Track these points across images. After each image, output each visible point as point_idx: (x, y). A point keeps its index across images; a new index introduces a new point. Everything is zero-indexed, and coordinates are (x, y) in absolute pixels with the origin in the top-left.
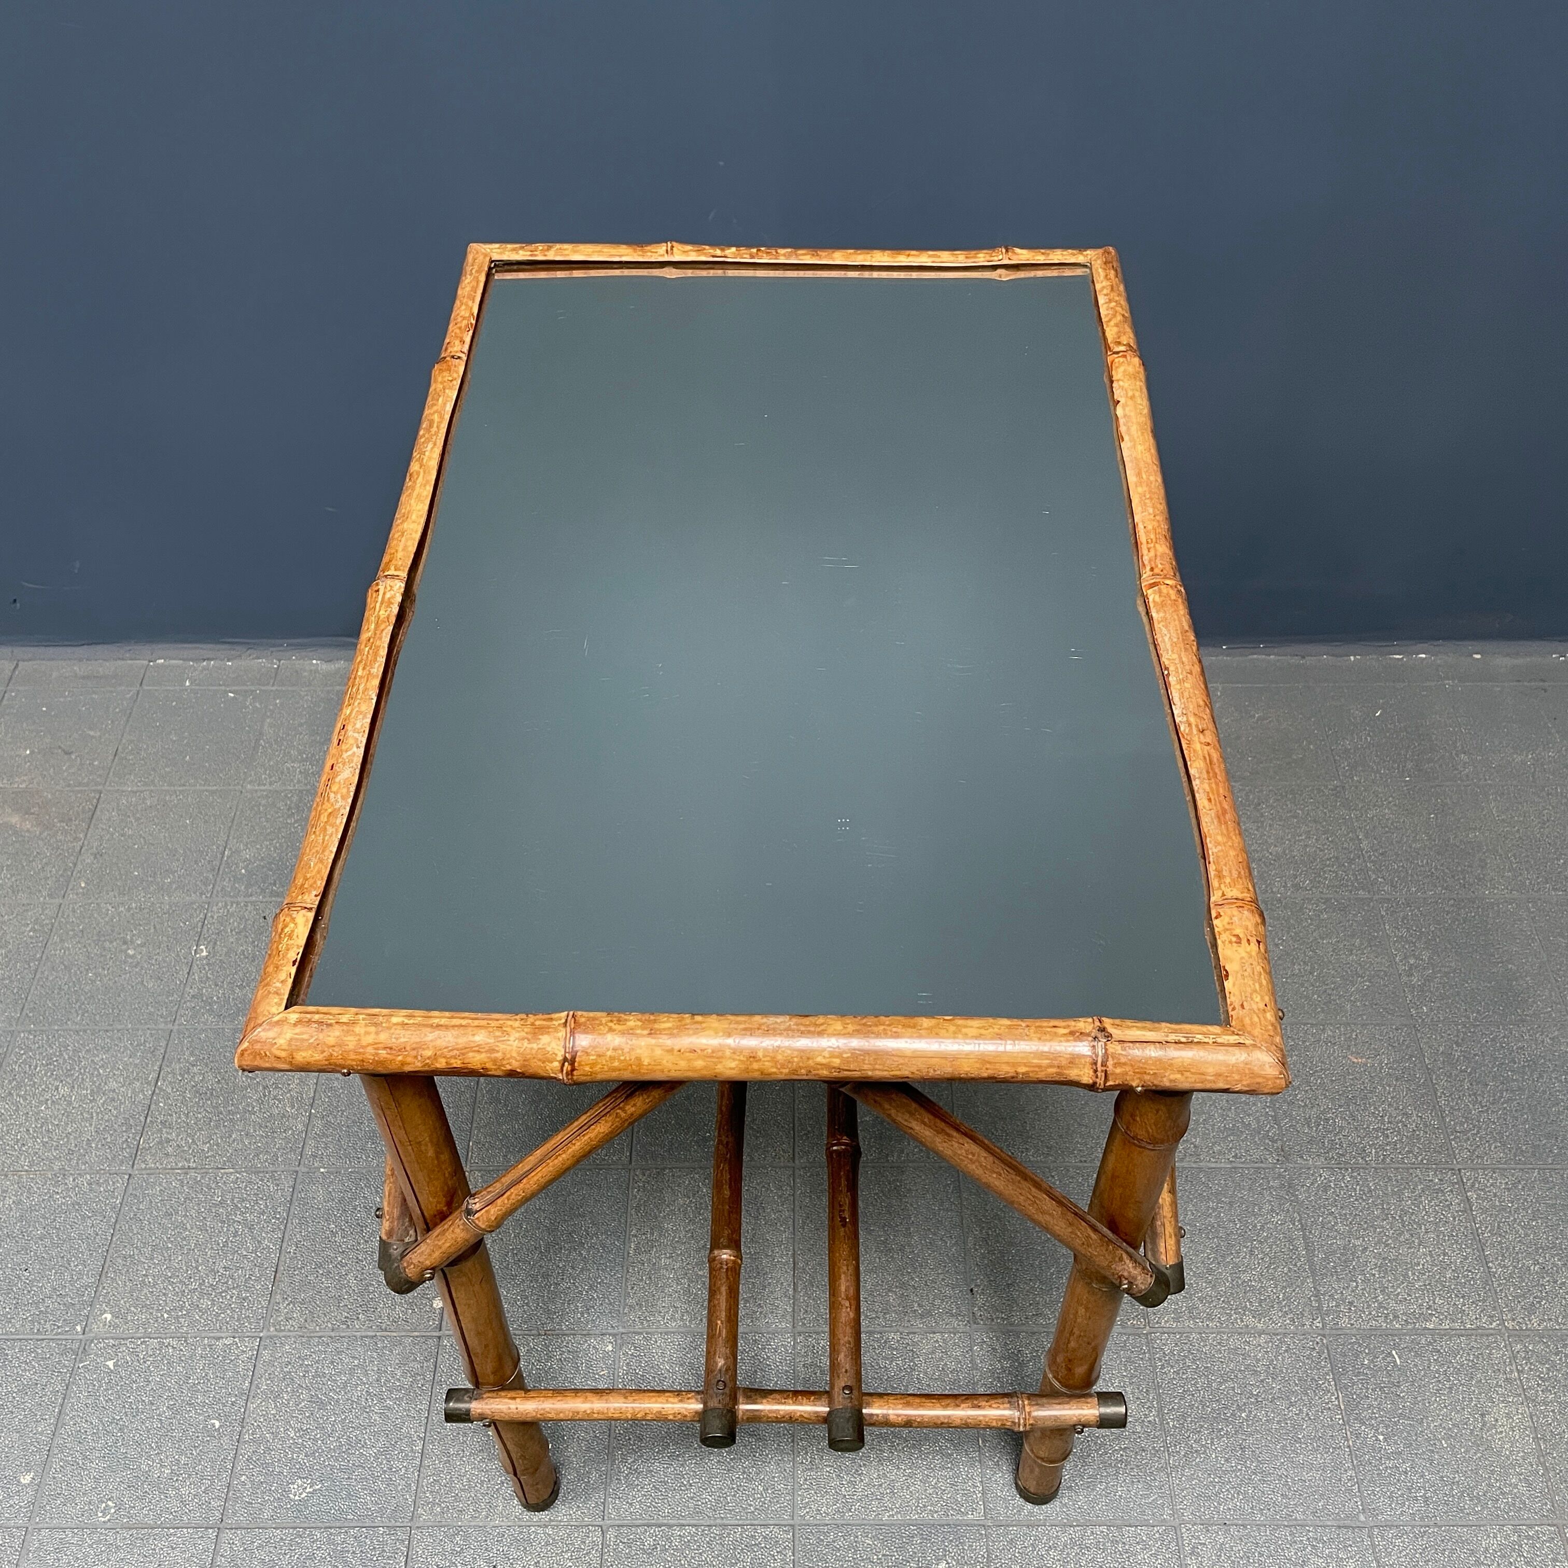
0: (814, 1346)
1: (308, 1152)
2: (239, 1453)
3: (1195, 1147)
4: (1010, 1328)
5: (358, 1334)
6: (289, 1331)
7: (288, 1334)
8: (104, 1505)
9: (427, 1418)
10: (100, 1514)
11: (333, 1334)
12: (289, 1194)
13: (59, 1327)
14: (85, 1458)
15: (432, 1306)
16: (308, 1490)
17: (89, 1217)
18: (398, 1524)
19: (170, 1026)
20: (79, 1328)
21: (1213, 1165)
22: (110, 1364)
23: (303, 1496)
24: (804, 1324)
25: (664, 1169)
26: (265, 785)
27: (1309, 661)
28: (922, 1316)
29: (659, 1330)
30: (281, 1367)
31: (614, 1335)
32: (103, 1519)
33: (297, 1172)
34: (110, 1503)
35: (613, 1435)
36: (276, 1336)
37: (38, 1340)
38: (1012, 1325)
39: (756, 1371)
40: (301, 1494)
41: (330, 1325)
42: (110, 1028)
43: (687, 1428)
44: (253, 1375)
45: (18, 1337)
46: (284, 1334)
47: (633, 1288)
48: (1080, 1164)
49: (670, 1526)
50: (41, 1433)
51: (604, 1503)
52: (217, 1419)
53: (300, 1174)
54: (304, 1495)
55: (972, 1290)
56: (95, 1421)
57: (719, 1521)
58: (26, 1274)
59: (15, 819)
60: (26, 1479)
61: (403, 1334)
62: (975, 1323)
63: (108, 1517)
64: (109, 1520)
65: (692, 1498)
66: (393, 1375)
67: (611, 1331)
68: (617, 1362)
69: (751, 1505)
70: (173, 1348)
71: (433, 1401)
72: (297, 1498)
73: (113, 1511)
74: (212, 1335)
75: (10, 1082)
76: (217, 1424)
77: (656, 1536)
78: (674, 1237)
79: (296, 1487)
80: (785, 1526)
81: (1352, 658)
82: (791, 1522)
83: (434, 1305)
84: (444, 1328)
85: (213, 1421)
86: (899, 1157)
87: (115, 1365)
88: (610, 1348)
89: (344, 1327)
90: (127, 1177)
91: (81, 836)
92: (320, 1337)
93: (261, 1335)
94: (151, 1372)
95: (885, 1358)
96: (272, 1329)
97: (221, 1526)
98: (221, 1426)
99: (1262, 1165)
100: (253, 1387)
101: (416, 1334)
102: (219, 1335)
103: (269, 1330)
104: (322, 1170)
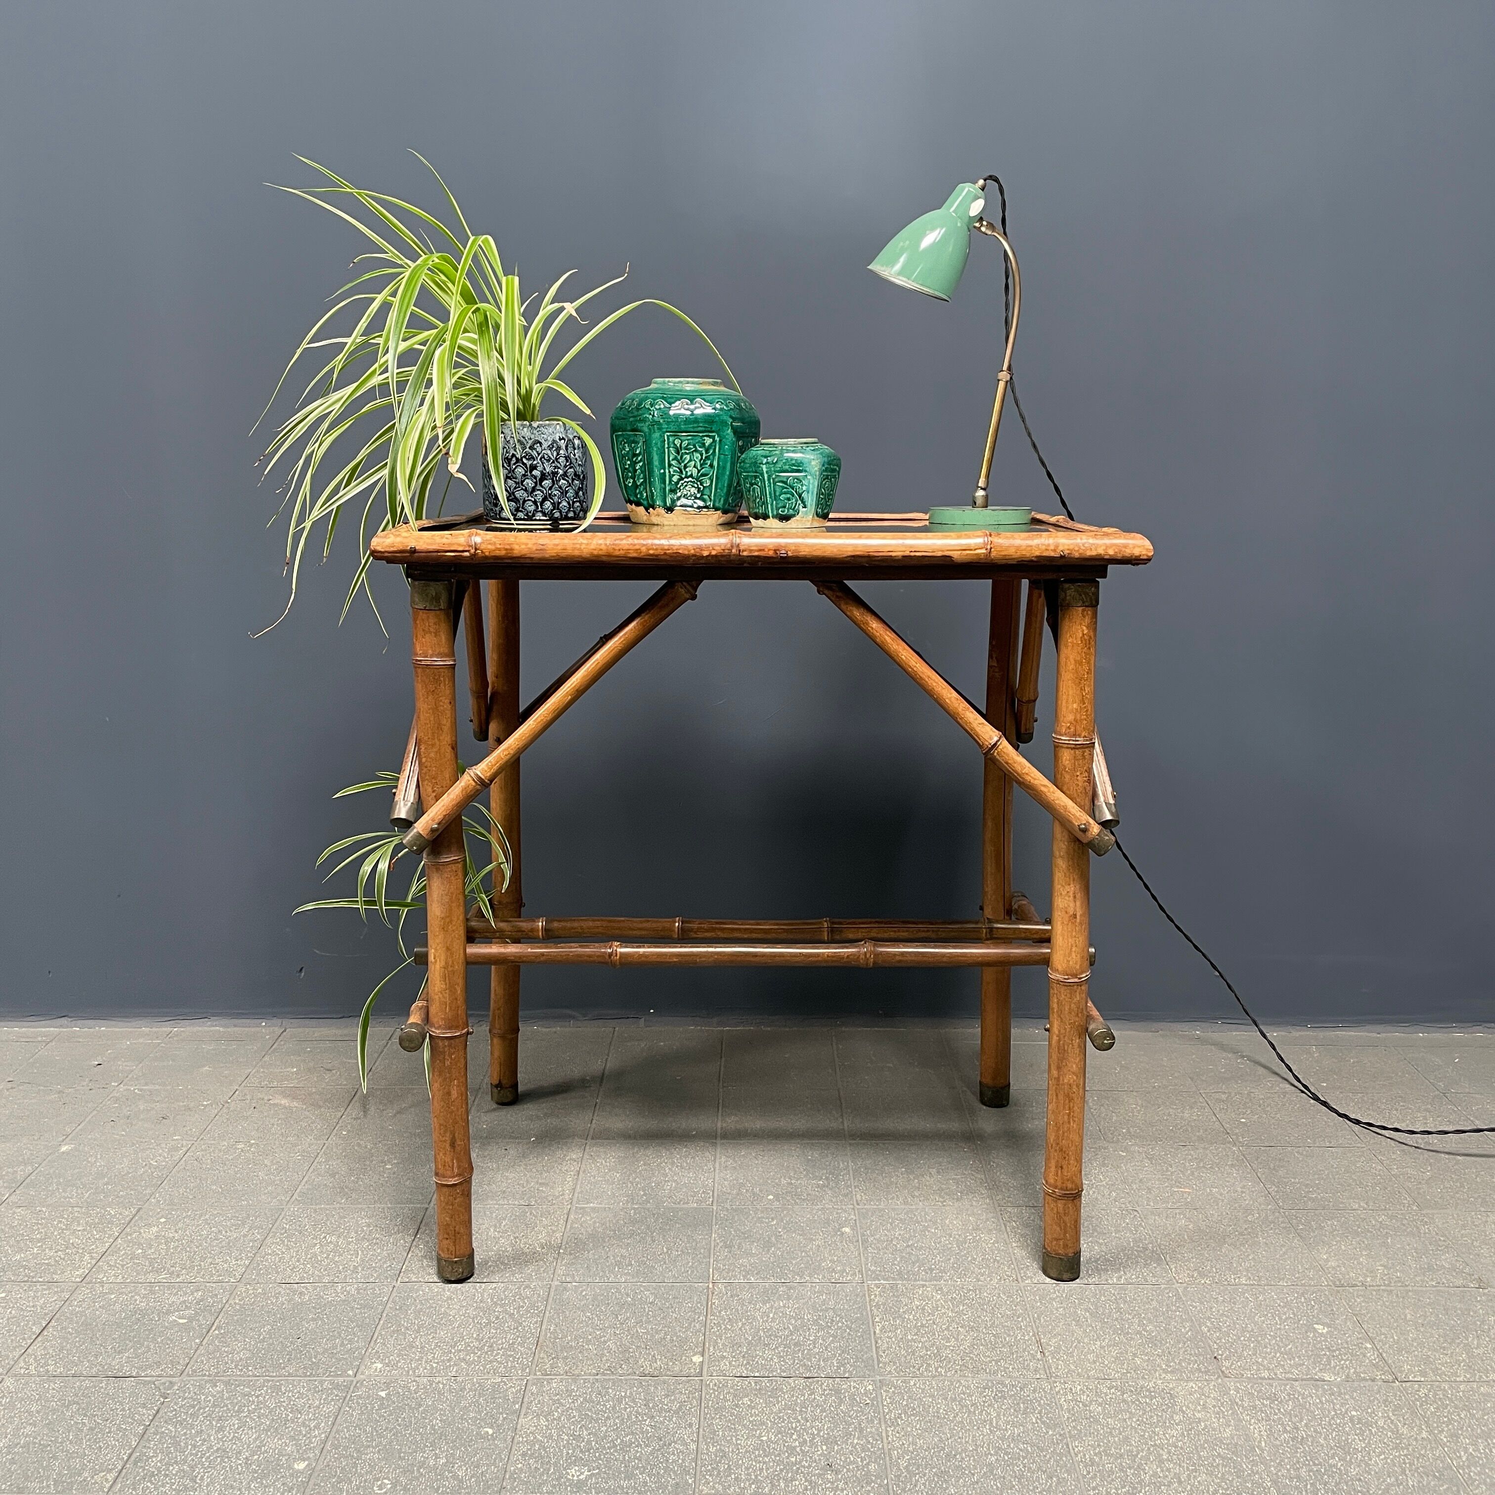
0: (1071, 1389)
2: (513, 1450)
3: (1398, 1277)
4: (1261, 1381)
5: (624, 1377)
6: (555, 1375)
7: (554, 1377)
8: (379, 1483)
11: (598, 1377)
12: (545, 1295)
13: (331, 1372)
14: (360, 1451)
15: (691, 1361)
16: (586, 1473)
17: (357, 1308)
19: (426, 1206)
20: (350, 1372)
21: (1420, 1289)
23: (581, 1477)
24: (1057, 1376)
25: (897, 1285)
27: (1384, 1035)
28: (1172, 1372)
29: (917, 1378)
30: (550, 1396)
31: (873, 1381)
32: (379, 1492)
33: (551, 1285)
34: (386, 1481)
35: (886, 1442)
36: (542, 1379)
37: (311, 1380)
38: (1261, 1378)
39: (1018, 1404)
40: (579, 1475)
41: (594, 1371)
42: (373, 1206)
44: (522, 1402)
46: (548, 1378)
48: (1292, 1287)
52: (492, 1427)
53: (554, 1285)
55: (1215, 1358)
56: (369, 1430)
58: (299, 1341)
59: (284, 1102)
60: (300, 1466)
61: (667, 1377)
62: (1226, 1377)
63: (385, 1490)
66: (662, 1403)
67: (870, 1378)
68: (879, 1397)
70: (443, 1383)
71: (702, 1419)
72: (575, 1478)
73: (389, 1486)
75: (282, 1234)
76: (490, 1431)
78: (917, 1323)
79: (573, 1471)
81: (1421, 1035)
83: (694, 1361)
84: (705, 1375)
85: (485, 1429)
87: (388, 1394)
88: (871, 1388)
89: (609, 1372)
90: (391, 1286)
92: (585, 1379)
93: (528, 1378)
94: (422, 1399)
95: (1145, 1397)
96: (538, 1373)
98: (494, 1433)
100: (524, 1409)
101: (681, 1377)
102: (487, 1376)
103: (535, 1374)
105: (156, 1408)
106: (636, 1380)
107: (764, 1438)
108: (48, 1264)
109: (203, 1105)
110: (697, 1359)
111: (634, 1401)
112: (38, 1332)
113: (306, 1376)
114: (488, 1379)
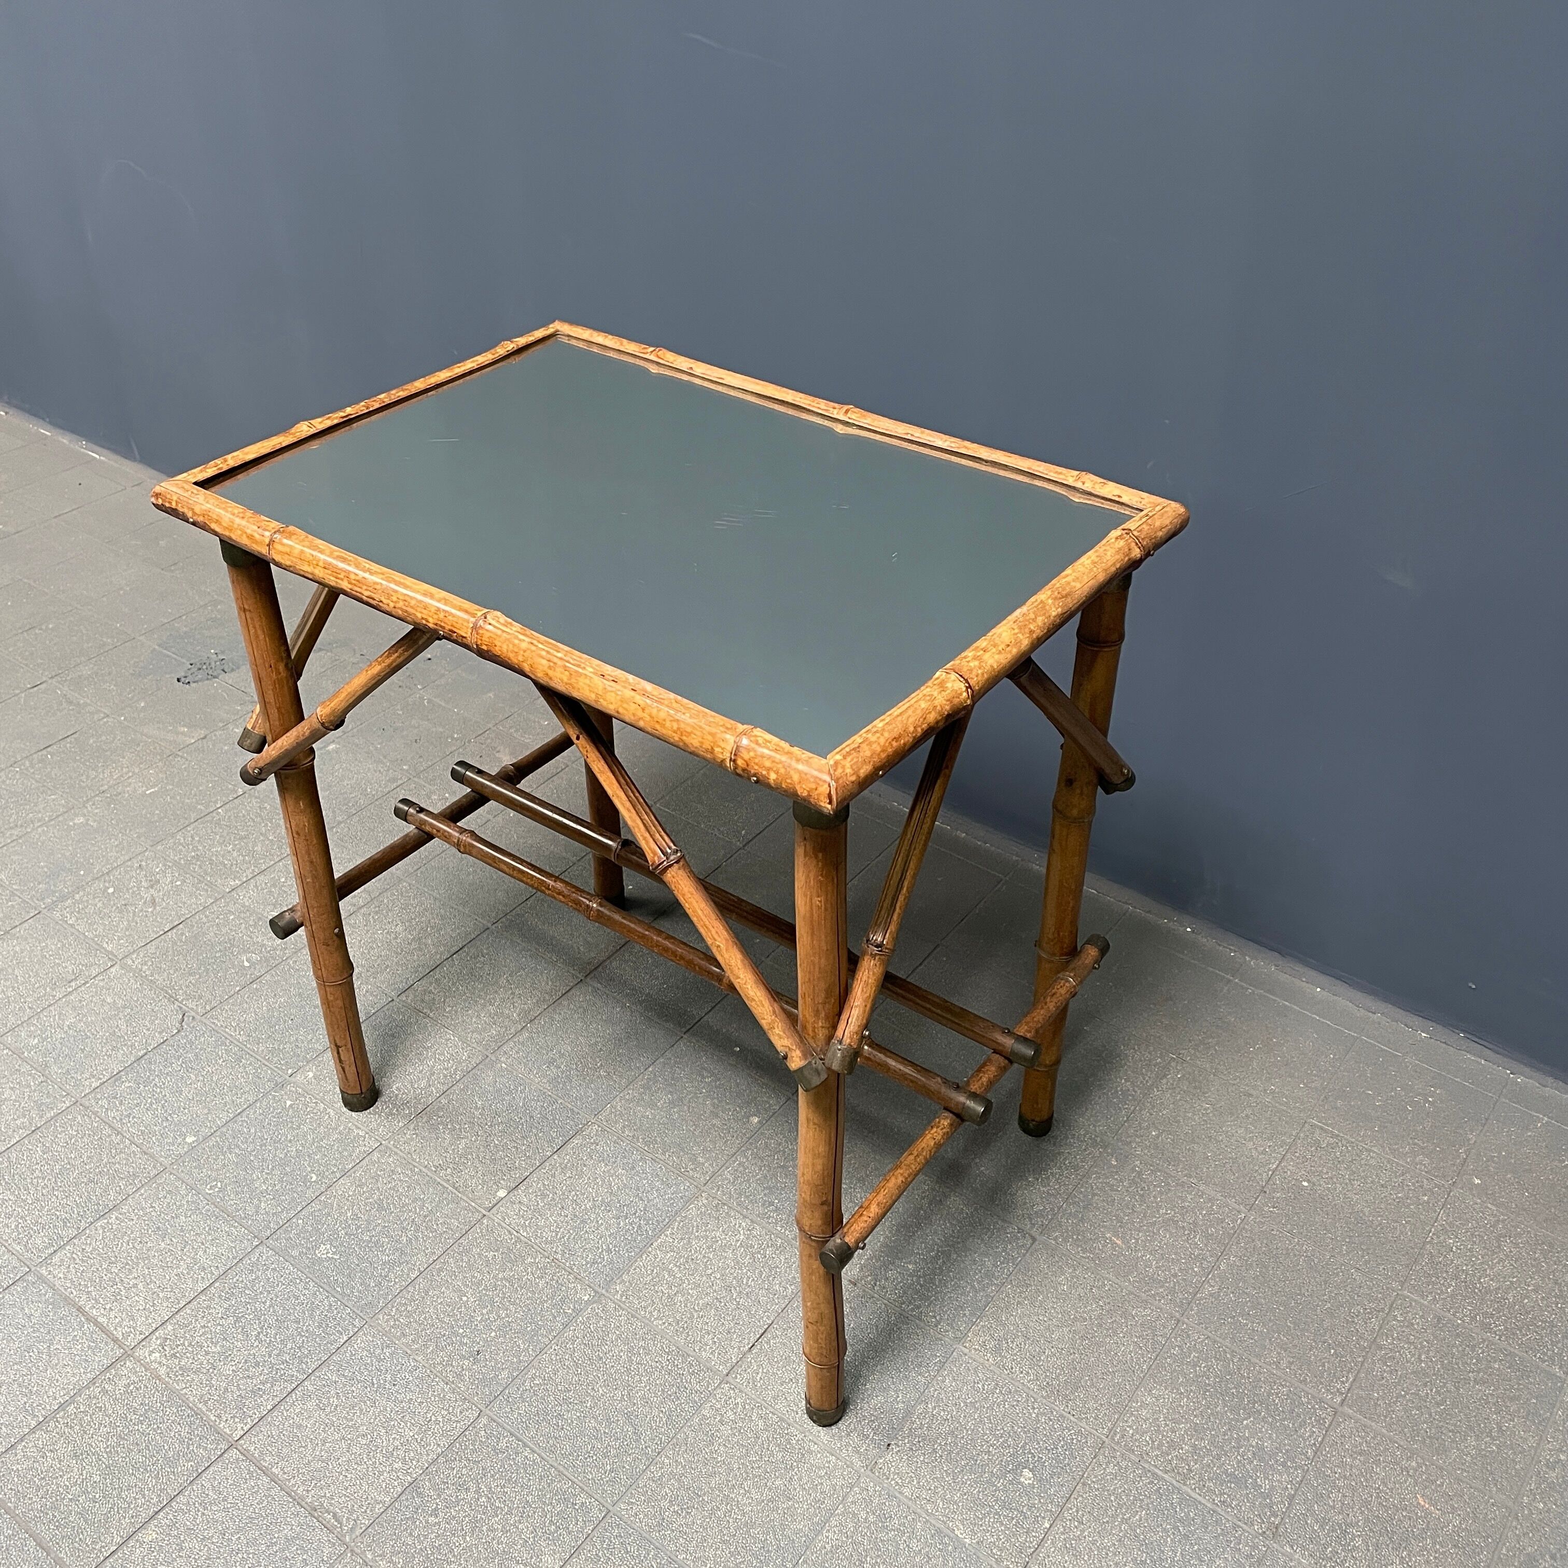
1: (505, 1048)
2: (310, 1204)
4: (897, 1495)
5: (439, 1180)
6: (401, 1150)
7: (399, 1152)
9: (434, 1261)
10: (208, 1187)
11: (424, 1169)
12: (471, 1067)
13: (280, 1064)
14: (229, 1148)
15: (496, 1192)
18: (361, 1314)
19: (489, 925)
20: (290, 1071)
22: (289, 1103)
23: (323, 1256)
25: (725, 1204)
26: (669, 809)
29: (629, 1310)
30: (377, 1169)
31: (596, 1292)
33: (487, 1056)
35: (539, 1357)
36: (390, 1149)
37: (264, 1064)
38: (900, 1493)
40: (323, 1254)
41: (426, 1163)
42: (456, 907)
43: (593, 1389)
44: (358, 1163)
45: (255, 1055)
46: (396, 1150)
47: (635, 1269)
49: (525, 1445)
50: (220, 1119)
51: (496, 1398)
52: (317, 1175)
53: (489, 1059)
54: (325, 1256)
55: (889, 1445)
56: (253, 1131)
57: (561, 1468)
58: (290, 1022)
60: (190, 1139)
61: (465, 1198)
62: (871, 1470)
64: (210, 1194)
65: (556, 1438)
67: (597, 1288)
69: (592, 1474)
70: (329, 1116)
71: (446, 1253)
72: (319, 1255)
74: (356, 1123)
76: (314, 1179)
77: (511, 1444)
79: (323, 1248)
80: (603, 1506)
82: (611, 1508)
83: (498, 1194)
84: (491, 1212)
85: (313, 1175)
86: (913, 1310)
87: (291, 1106)
88: (586, 1298)
89: (434, 1169)
90: (390, 999)
91: (535, 787)
92: (414, 1166)
93: (383, 1142)
94: (305, 1122)
96: (392, 1143)
97: (265, 1242)
98: (315, 1182)
99: (1245, 1527)
100: (352, 1171)
101: (473, 1204)
102: (360, 1126)
104: (503, 1065)
105: (165, 1038)
106: (444, 1187)
107: (465, 1299)
108: (225, 865)
109: (453, 738)
110: (502, 1193)
111: (421, 1208)
112: (166, 930)
113: (264, 1058)
114: (359, 1128)
